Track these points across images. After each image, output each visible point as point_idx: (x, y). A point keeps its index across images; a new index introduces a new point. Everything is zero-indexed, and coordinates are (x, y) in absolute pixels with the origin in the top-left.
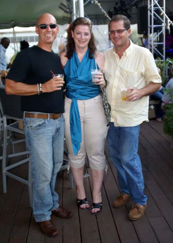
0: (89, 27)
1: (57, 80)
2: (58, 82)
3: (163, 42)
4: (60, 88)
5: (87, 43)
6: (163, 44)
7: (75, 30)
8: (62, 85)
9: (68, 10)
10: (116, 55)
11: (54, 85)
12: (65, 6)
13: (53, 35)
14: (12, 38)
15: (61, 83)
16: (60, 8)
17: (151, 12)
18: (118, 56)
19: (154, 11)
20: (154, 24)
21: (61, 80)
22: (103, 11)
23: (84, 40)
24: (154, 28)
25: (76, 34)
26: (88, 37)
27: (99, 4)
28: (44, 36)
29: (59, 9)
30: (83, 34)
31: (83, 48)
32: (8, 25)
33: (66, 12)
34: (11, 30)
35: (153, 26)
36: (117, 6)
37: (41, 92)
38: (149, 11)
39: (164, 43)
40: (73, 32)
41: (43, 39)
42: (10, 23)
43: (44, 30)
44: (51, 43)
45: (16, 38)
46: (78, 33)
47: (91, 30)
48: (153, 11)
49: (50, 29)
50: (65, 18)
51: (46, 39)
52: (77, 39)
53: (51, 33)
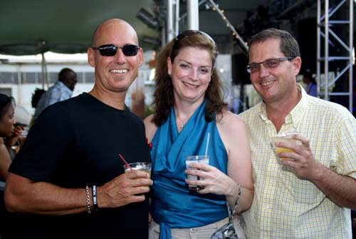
0: (211, 53)
1: (134, 178)
2: (138, 182)
3: (348, 91)
4: (142, 198)
5: (203, 89)
6: (348, 97)
7: (177, 59)
8: (147, 189)
9: (155, 23)
10: (268, 122)
11: (129, 190)
12: (149, 15)
13: (128, 70)
14: (39, 74)
15: (146, 186)
16: (140, 18)
17: (323, 29)
18: (273, 126)
19: (330, 28)
20: (330, 55)
21: (145, 177)
22: (228, 25)
23: (196, 84)
24: (331, 63)
25: (178, 67)
26: (206, 77)
27: (221, 12)
28: (107, 74)
29: (136, 19)
30: (196, 69)
31: (192, 101)
32: (33, 48)
33: (150, 26)
34: (38, 57)
35: (327, 59)
36: (250, 19)
37: (96, 206)
38: (319, 29)
39: (350, 93)
40: (172, 62)
41: (105, 80)
42: (37, 45)
43: (109, 59)
44: (123, 90)
45: (46, 73)
46: (183, 66)
47: (213, 61)
48: (327, 30)
49: (123, 58)
50: (147, 40)
51: (112, 80)
52: (180, 78)
53: (125, 66)
